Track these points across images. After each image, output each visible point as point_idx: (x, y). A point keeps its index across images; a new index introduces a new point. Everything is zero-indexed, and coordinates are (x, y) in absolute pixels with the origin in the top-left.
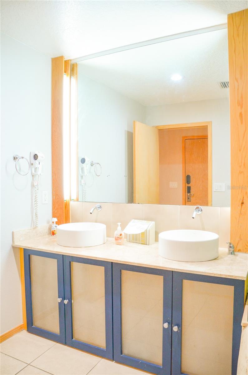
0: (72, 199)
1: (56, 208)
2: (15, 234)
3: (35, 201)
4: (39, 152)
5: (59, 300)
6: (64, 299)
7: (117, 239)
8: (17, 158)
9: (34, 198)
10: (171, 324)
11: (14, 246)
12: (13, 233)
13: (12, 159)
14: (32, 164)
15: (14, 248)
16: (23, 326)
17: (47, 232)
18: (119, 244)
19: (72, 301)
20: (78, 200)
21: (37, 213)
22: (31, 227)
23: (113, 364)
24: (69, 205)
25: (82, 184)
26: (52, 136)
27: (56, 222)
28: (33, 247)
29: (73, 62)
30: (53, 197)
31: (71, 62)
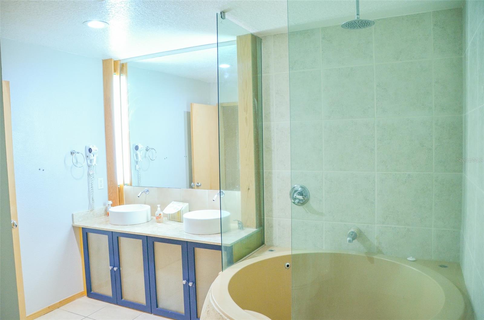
0: (125, 183)
1: (111, 192)
2: (74, 216)
3: (91, 188)
4: (93, 146)
5: (110, 268)
6: (114, 267)
7: (158, 218)
8: (74, 153)
9: (90, 185)
10: (188, 281)
11: (74, 226)
12: (73, 215)
13: (70, 153)
14: (88, 157)
15: (75, 228)
16: (84, 293)
17: (103, 213)
18: (159, 222)
19: (121, 269)
20: (131, 185)
21: (93, 198)
22: (89, 209)
23: (152, 316)
24: (123, 189)
25: (137, 169)
26: (105, 130)
27: (111, 204)
28: (89, 226)
29: (122, 62)
30: (108, 183)
31: (120, 62)
